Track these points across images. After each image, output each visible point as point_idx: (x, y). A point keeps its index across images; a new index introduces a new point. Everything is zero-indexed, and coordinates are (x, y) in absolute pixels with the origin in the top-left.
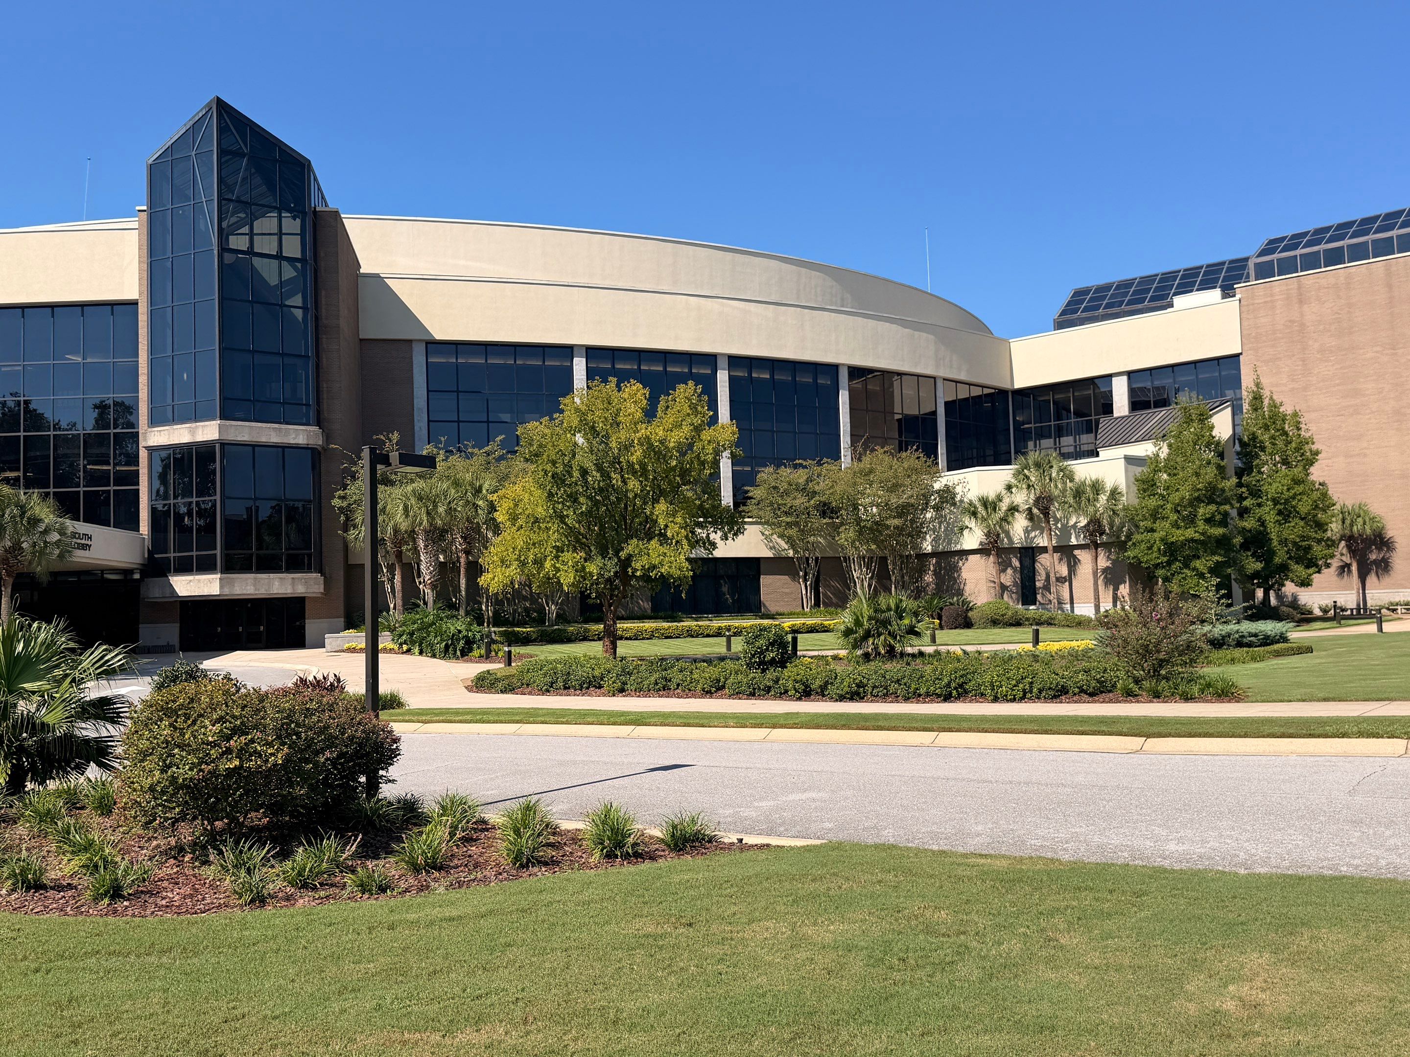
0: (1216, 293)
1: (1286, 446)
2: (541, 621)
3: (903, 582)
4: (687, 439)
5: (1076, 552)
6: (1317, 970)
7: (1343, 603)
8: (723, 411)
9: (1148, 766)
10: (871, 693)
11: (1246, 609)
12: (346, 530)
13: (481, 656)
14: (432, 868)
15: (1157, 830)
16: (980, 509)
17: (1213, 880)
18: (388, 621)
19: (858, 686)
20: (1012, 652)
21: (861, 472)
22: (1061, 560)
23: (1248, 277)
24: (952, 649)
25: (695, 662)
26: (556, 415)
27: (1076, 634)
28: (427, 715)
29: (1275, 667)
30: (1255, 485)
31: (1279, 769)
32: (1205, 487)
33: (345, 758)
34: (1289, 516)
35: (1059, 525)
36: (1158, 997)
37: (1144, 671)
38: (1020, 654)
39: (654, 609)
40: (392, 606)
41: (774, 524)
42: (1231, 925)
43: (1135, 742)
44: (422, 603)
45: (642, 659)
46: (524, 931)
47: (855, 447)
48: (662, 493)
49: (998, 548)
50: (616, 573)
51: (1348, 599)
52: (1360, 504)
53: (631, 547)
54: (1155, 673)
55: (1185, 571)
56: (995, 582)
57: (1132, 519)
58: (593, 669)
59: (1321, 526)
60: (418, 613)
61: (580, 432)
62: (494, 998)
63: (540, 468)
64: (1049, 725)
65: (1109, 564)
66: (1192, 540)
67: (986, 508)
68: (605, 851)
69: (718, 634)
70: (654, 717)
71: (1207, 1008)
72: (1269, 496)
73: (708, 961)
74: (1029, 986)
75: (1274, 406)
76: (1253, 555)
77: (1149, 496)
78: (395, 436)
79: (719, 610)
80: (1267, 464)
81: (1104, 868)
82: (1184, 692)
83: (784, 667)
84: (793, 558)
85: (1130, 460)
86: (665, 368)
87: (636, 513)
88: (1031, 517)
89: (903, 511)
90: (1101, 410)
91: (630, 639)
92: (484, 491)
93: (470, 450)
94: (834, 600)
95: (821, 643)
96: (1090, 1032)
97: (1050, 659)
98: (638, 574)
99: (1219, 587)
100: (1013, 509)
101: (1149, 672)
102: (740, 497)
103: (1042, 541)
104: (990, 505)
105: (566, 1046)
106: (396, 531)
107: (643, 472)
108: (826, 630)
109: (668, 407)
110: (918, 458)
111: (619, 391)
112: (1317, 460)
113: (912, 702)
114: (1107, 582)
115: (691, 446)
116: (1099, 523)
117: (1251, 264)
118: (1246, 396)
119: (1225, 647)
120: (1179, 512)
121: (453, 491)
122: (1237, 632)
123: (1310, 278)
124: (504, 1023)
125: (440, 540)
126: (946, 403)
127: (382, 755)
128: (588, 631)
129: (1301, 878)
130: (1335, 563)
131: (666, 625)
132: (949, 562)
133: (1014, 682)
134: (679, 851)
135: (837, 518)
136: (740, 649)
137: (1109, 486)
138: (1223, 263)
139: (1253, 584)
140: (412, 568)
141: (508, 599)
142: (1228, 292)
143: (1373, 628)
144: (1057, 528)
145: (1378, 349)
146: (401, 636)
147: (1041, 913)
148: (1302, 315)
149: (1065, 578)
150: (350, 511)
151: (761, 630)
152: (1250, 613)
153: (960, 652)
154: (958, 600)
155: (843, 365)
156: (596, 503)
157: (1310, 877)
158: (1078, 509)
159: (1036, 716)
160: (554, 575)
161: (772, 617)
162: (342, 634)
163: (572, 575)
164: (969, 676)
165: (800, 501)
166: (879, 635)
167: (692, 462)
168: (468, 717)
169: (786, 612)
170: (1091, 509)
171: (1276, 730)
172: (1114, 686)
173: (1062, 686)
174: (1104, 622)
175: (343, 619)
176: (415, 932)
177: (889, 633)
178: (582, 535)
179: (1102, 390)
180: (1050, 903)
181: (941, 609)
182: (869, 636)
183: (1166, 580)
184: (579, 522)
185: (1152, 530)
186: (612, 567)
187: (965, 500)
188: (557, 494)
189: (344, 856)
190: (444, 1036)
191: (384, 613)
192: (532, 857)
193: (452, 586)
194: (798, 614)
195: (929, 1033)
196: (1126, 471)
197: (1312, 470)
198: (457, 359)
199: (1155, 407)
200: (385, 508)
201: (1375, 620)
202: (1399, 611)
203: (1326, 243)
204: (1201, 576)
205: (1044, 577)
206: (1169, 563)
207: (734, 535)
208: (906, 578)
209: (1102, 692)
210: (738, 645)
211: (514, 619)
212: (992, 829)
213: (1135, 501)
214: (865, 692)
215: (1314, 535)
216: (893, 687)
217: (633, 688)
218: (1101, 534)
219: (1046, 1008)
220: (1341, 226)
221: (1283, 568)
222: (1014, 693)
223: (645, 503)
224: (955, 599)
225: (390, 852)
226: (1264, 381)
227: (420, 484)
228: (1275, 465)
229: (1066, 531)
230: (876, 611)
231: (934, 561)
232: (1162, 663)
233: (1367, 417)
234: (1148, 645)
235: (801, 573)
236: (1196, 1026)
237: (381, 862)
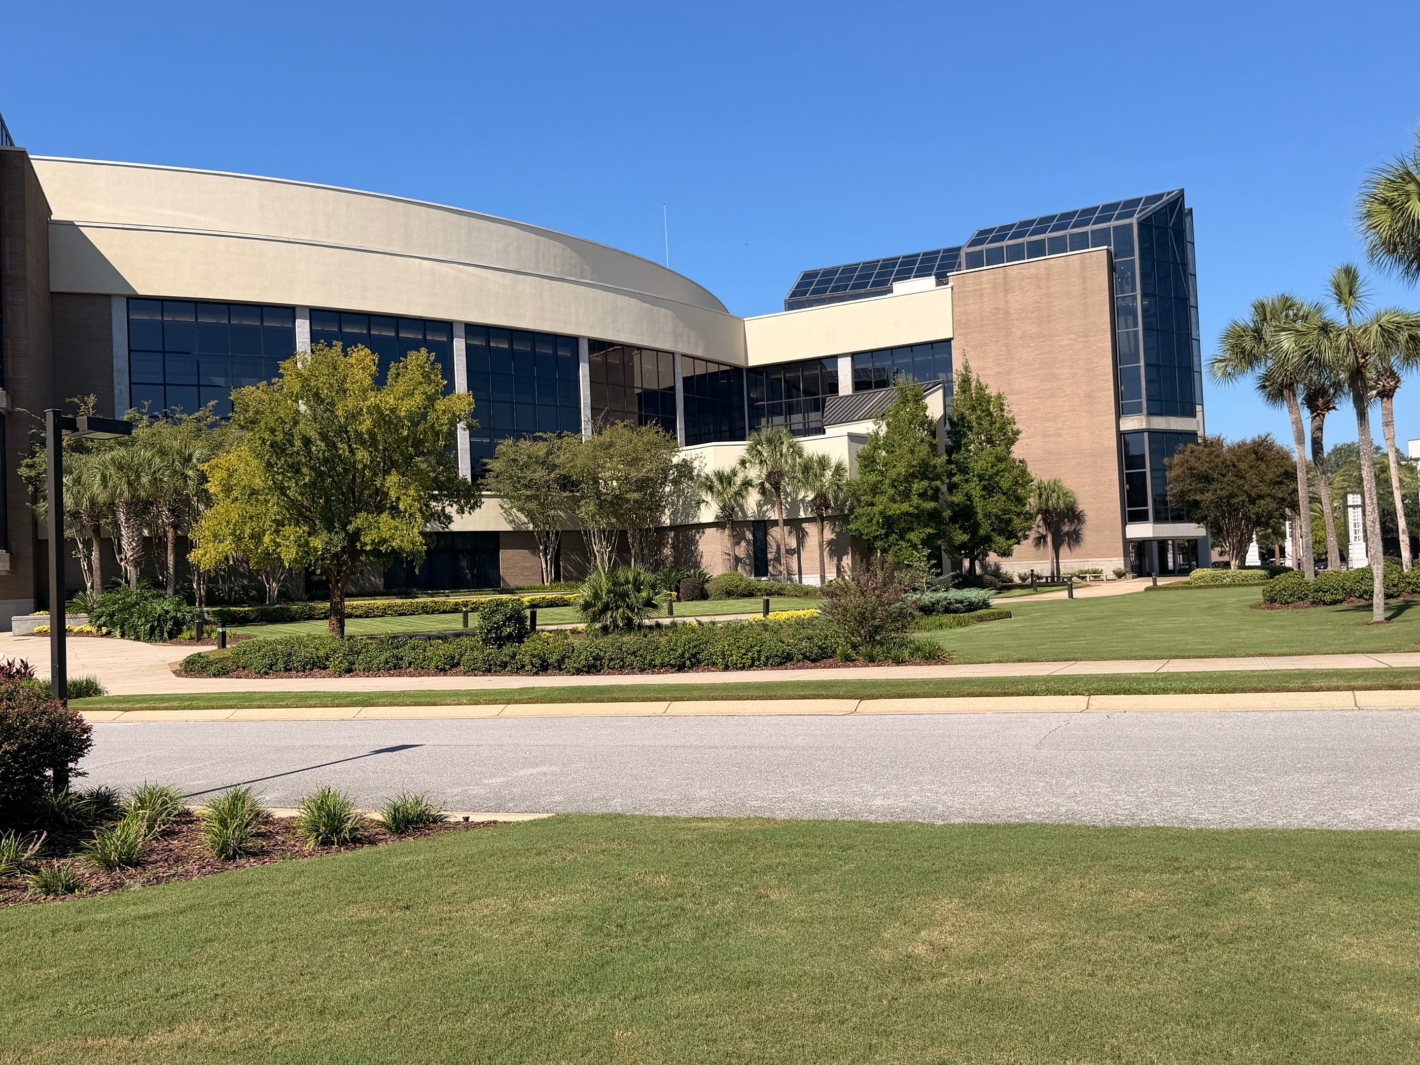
0: (932, 280)
1: (991, 426)
2: (261, 597)
3: (643, 555)
4: (420, 409)
5: (804, 525)
6: (1000, 912)
7: (1039, 572)
8: (460, 381)
9: (860, 727)
10: (608, 665)
11: (954, 577)
12: (35, 501)
13: (191, 638)
14: (127, 865)
15: (866, 787)
16: (716, 483)
17: (912, 832)
18: (84, 601)
19: (595, 659)
20: (744, 623)
21: (601, 445)
22: (790, 532)
23: (960, 266)
24: (688, 620)
25: (429, 639)
26: (274, 380)
27: (804, 604)
28: (128, 702)
29: (979, 631)
30: (963, 462)
31: (977, 726)
32: (919, 463)
33: (28, 751)
34: (992, 492)
35: (789, 500)
36: (857, 945)
37: (861, 637)
38: (751, 624)
39: (386, 585)
40: (89, 585)
41: (513, 497)
42: (925, 874)
43: (850, 704)
44: (123, 582)
45: (372, 637)
46: (227, 926)
47: (595, 421)
48: (394, 464)
49: (733, 521)
50: (343, 548)
51: (1044, 568)
52: (1055, 481)
53: (359, 521)
54: (871, 639)
55: (901, 542)
56: (729, 555)
57: (855, 493)
58: (317, 649)
59: (1020, 501)
60: (118, 592)
61: (302, 398)
62: (191, 996)
63: (257, 436)
64: (774, 691)
65: (833, 536)
66: (908, 514)
67: (722, 482)
68: (320, 838)
69: (455, 610)
70: (383, 696)
71: (901, 954)
72: (975, 473)
73: (424, 943)
74: (739, 943)
75: (981, 388)
76: (960, 528)
77: (869, 472)
78: (92, 399)
79: (457, 584)
80: (973, 443)
81: (814, 825)
82: (896, 656)
83: (521, 641)
84: (532, 532)
85: (853, 438)
86: (397, 333)
87: (365, 485)
88: (763, 491)
89: (642, 484)
90: (828, 389)
91: (360, 616)
92: (194, 460)
93: (177, 416)
94: (575, 574)
95: (561, 617)
96: (792, 984)
97: (776, 629)
98: (368, 548)
99: (929, 557)
100: (747, 483)
101: (865, 638)
102: (478, 471)
103: (773, 515)
104: (725, 479)
105: (266, 1040)
106: (93, 502)
107: (372, 442)
108: (566, 604)
109: (398, 375)
110: (657, 432)
111: (345, 356)
112: (1018, 439)
113: (648, 673)
114: (832, 554)
115: (424, 416)
116: (825, 497)
117: (963, 254)
118: (956, 378)
119: (934, 613)
120: (895, 487)
121: (157, 460)
122: (946, 599)
123: (1017, 269)
124: (200, 1021)
125: (144, 513)
126: (684, 379)
127: (71, 746)
128: (314, 609)
129: (990, 827)
130: (1033, 535)
131: (399, 601)
132: (687, 536)
133: (743, 651)
134: (401, 833)
135: (578, 491)
136: (477, 624)
137: (833, 463)
138: (938, 252)
139: (961, 554)
140: (112, 544)
141: (223, 577)
142: (942, 279)
143: (1064, 594)
144: (787, 502)
145: (1073, 336)
146: (99, 617)
147: (755, 872)
148: (1006, 302)
149: (794, 550)
150: (40, 481)
151: (498, 605)
152: (957, 581)
153: (695, 623)
154: (695, 573)
155: (583, 337)
156: (321, 474)
157: (998, 825)
158: (806, 484)
159: (762, 683)
160: (274, 550)
161: (511, 592)
162: (31, 616)
163: (294, 550)
164: (702, 646)
165: (540, 474)
166: (618, 608)
167: (426, 433)
168: (175, 704)
169: (526, 587)
170: (818, 484)
171: (975, 689)
172: (834, 652)
173: (788, 653)
174: (828, 591)
175: (32, 600)
176: (105, 932)
177: (628, 606)
178: (306, 508)
179: (829, 370)
180: (763, 861)
181: (679, 581)
182: (608, 610)
183: (884, 551)
184: (302, 494)
185: (872, 504)
186: (339, 541)
187: (702, 474)
188: (277, 464)
189: (26, 855)
190: (132, 1040)
191: (80, 593)
192: (240, 848)
193: (159, 563)
194: (538, 588)
195: (642, 996)
196: (850, 448)
197: (1013, 448)
198: (162, 316)
199: (876, 387)
200: (80, 477)
201: (1066, 587)
202: (1088, 579)
203: (1029, 235)
204: (914, 547)
205: (775, 548)
206: (887, 535)
207: (470, 508)
208: (646, 551)
209: (823, 658)
210: (474, 620)
211: (230, 598)
212: (715, 793)
213: (857, 477)
214: (601, 665)
215: (1013, 508)
216: (629, 659)
217: (361, 668)
218: (827, 508)
219: (753, 963)
220: (1043, 220)
221: (987, 540)
222: (744, 661)
223: (375, 474)
224: (692, 571)
225: (79, 850)
226: (972, 365)
227: (120, 452)
228: (980, 444)
229: (795, 505)
230: (614, 585)
231: (673, 534)
232: (877, 630)
233: (1063, 399)
234: (865, 612)
235: (541, 547)
236: (890, 972)
237: (68, 861)
